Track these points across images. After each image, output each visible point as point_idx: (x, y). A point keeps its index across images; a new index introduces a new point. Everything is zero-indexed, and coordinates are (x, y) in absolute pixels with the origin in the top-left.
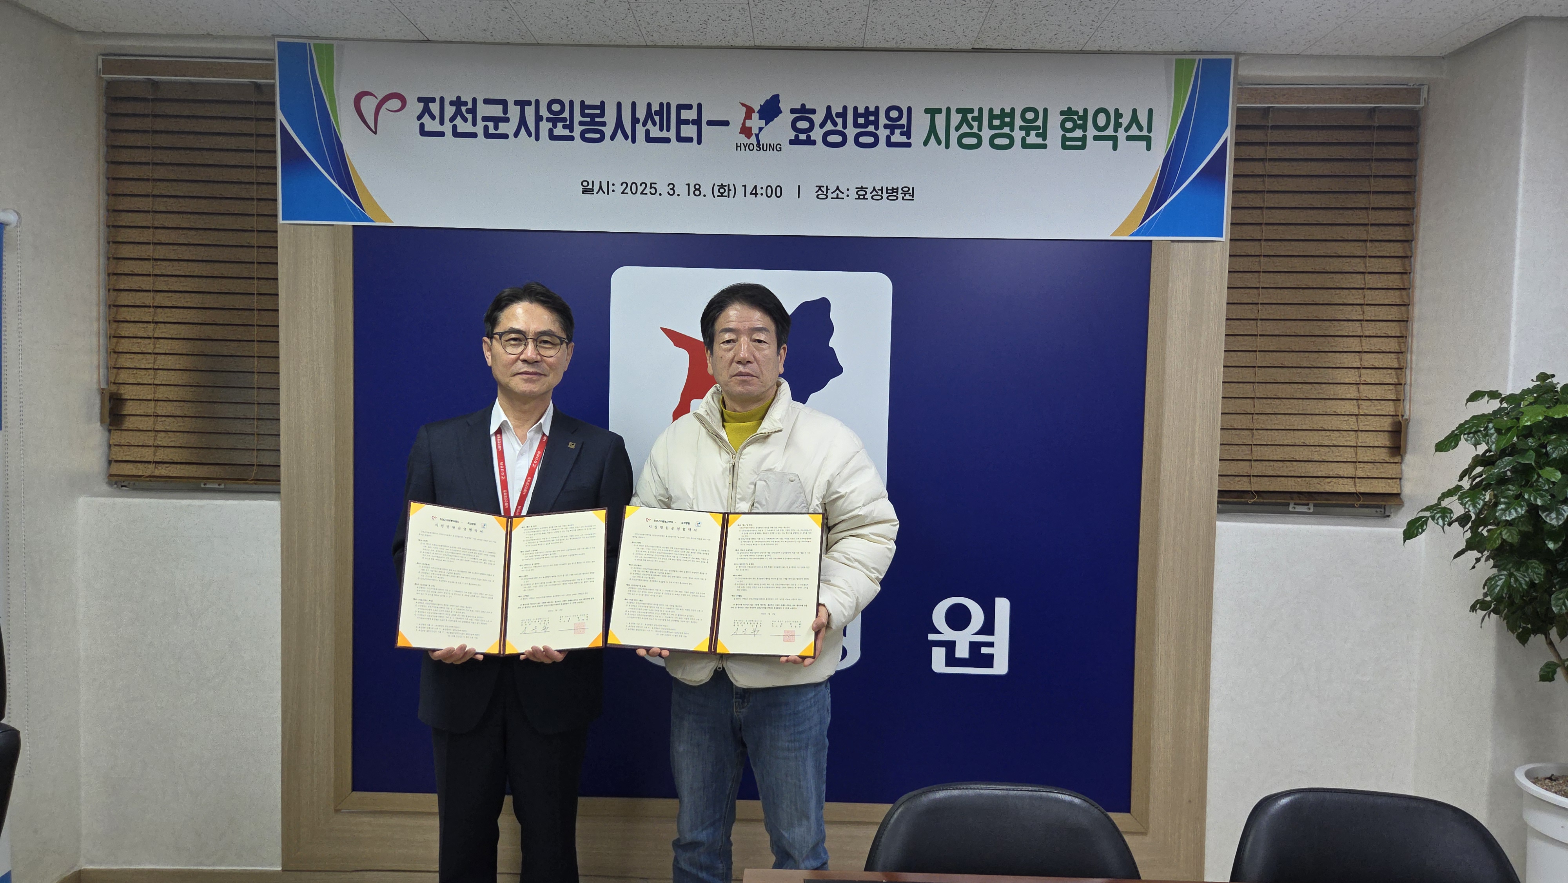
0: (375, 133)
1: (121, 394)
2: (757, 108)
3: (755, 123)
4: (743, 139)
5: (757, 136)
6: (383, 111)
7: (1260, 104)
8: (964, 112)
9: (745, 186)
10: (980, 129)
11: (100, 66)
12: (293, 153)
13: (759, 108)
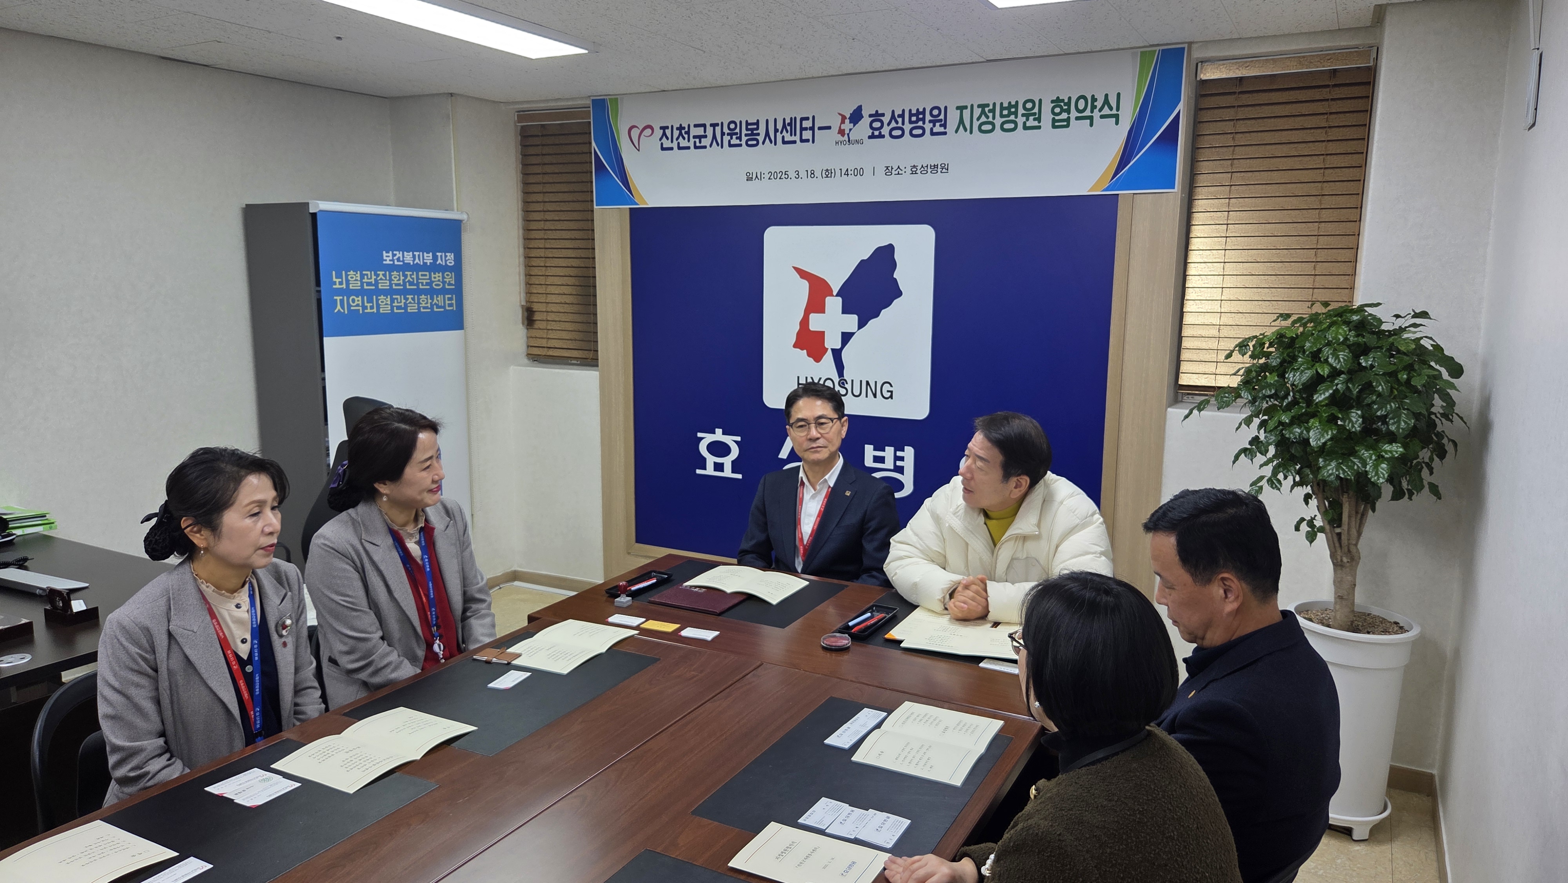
0: (639, 150)
1: (532, 308)
2: (848, 116)
3: (847, 125)
4: (839, 138)
5: (848, 134)
6: (642, 136)
7: (1227, 75)
8: (982, 106)
9: (841, 169)
10: (994, 118)
11: (516, 119)
12: (600, 166)
13: (849, 115)
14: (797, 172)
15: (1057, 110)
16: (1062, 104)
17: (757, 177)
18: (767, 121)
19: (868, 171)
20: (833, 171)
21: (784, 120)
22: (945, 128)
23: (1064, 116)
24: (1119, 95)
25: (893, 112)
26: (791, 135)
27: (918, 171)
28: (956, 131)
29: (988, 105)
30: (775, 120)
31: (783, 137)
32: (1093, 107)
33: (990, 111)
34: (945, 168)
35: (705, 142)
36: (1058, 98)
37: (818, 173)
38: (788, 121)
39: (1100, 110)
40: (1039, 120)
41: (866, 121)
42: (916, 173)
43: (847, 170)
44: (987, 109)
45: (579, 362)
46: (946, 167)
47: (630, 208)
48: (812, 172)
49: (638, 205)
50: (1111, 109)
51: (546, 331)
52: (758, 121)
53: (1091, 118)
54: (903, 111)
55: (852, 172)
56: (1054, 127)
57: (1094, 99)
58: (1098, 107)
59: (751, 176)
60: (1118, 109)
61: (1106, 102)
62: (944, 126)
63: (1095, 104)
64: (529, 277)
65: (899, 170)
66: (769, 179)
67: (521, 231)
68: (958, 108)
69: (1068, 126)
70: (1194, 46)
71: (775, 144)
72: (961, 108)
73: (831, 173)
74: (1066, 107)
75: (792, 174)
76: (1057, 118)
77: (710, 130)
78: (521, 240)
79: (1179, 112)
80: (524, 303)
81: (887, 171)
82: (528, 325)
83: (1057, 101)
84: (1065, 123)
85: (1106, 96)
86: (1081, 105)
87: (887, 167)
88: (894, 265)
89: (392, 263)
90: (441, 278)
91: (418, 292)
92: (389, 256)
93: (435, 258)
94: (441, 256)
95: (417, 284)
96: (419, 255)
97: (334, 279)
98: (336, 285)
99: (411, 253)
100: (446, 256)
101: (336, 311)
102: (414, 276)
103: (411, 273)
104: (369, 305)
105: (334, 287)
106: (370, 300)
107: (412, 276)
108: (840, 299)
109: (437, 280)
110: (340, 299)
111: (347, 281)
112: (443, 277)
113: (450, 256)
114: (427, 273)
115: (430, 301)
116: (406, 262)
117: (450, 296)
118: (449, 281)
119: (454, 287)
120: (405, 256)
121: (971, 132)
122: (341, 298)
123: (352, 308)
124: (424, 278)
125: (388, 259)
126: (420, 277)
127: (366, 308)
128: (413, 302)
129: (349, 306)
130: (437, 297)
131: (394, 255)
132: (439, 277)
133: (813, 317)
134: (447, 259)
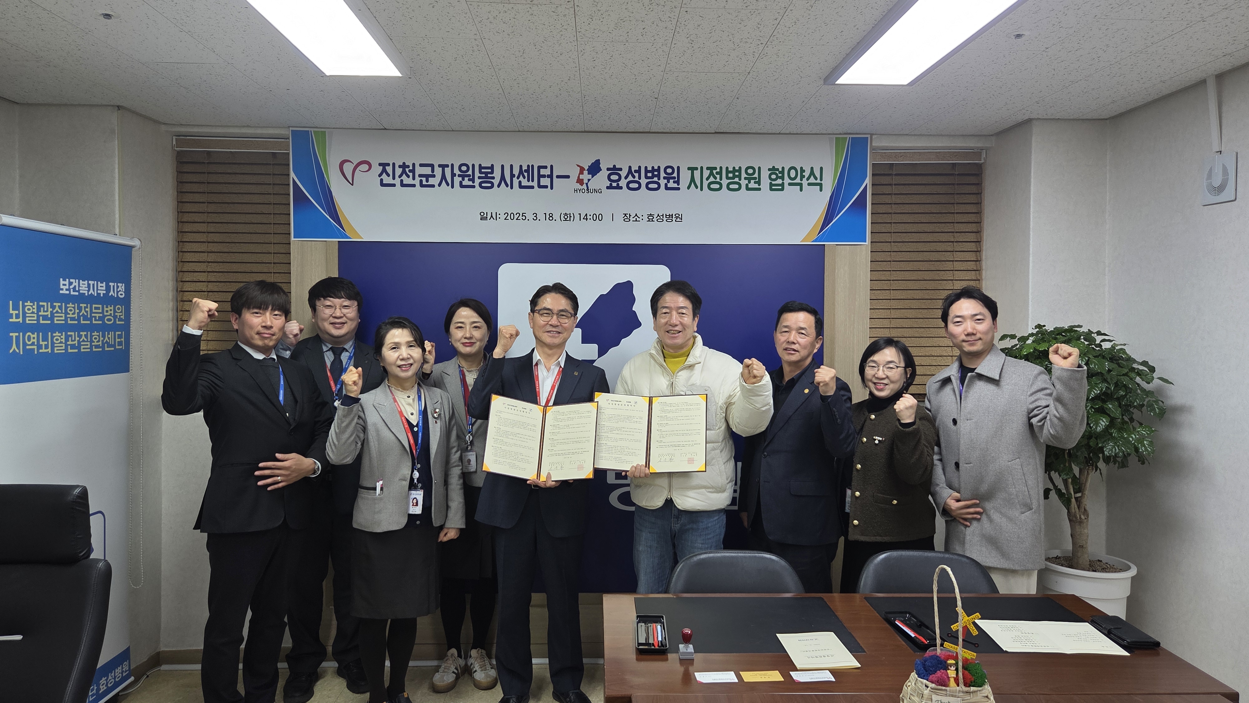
0: (352, 185)
2: (586, 168)
3: (586, 176)
4: (578, 186)
5: (587, 184)
6: (357, 171)
7: (887, 161)
8: (711, 169)
9: (580, 214)
10: (721, 179)
11: (174, 143)
12: (300, 197)
13: (588, 167)
14: (535, 215)
15: (774, 177)
16: (777, 172)
17: (492, 216)
18: (503, 166)
19: (607, 218)
20: (572, 215)
21: (521, 166)
22: (678, 185)
23: (779, 181)
24: (821, 169)
25: (630, 167)
26: (528, 181)
27: (655, 219)
28: (689, 188)
29: (716, 168)
30: (511, 166)
31: (520, 182)
32: (802, 177)
33: (717, 173)
34: (679, 218)
35: (431, 181)
36: (774, 167)
37: (556, 217)
38: (525, 168)
39: (808, 179)
40: (759, 183)
41: (604, 173)
42: (652, 221)
43: (586, 215)
44: (714, 172)
48: (551, 215)
49: (351, 238)
50: (816, 178)
52: (492, 165)
53: (801, 185)
54: (640, 167)
55: (591, 217)
56: (771, 189)
57: (802, 171)
58: (806, 177)
59: (485, 216)
60: (821, 180)
61: (812, 173)
62: (678, 182)
63: (804, 174)
65: (636, 217)
66: (505, 219)
68: (689, 169)
70: (874, 137)
71: (512, 188)
72: (692, 169)
74: (781, 175)
75: (530, 216)
76: (773, 182)
77: (438, 171)
79: (866, 186)
83: (773, 170)
84: (780, 188)
85: (812, 168)
86: (793, 174)
88: (633, 300)
89: (68, 292)
90: (112, 312)
91: (91, 328)
93: (108, 289)
94: (114, 286)
95: (90, 320)
96: (93, 285)
97: (11, 312)
98: (12, 318)
99: (86, 282)
100: (118, 287)
101: (11, 351)
102: (88, 310)
103: (85, 305)
104: (43, 343)
106: (45, 339)
108: (579, 331)
109: (108, 314)
110: (16, 336)
111: (24, 313)
112: (115, 312)
113: (122, 287)
114: (100, 306)
115: (101, 339)
116: (81, 292)
117: (120, 333)
118: (119, 316)
119: (123, 323)
120: (81, 285)
121: (702, 190)
123: (28, 347)
124: (97, 310)
125: (65, 287)
126: (94, 311)
127: (41, 347)
128: (86, 340)
129: (25, 344)
130: (109, 334)
131: (70, 284)
134: (118, 290)
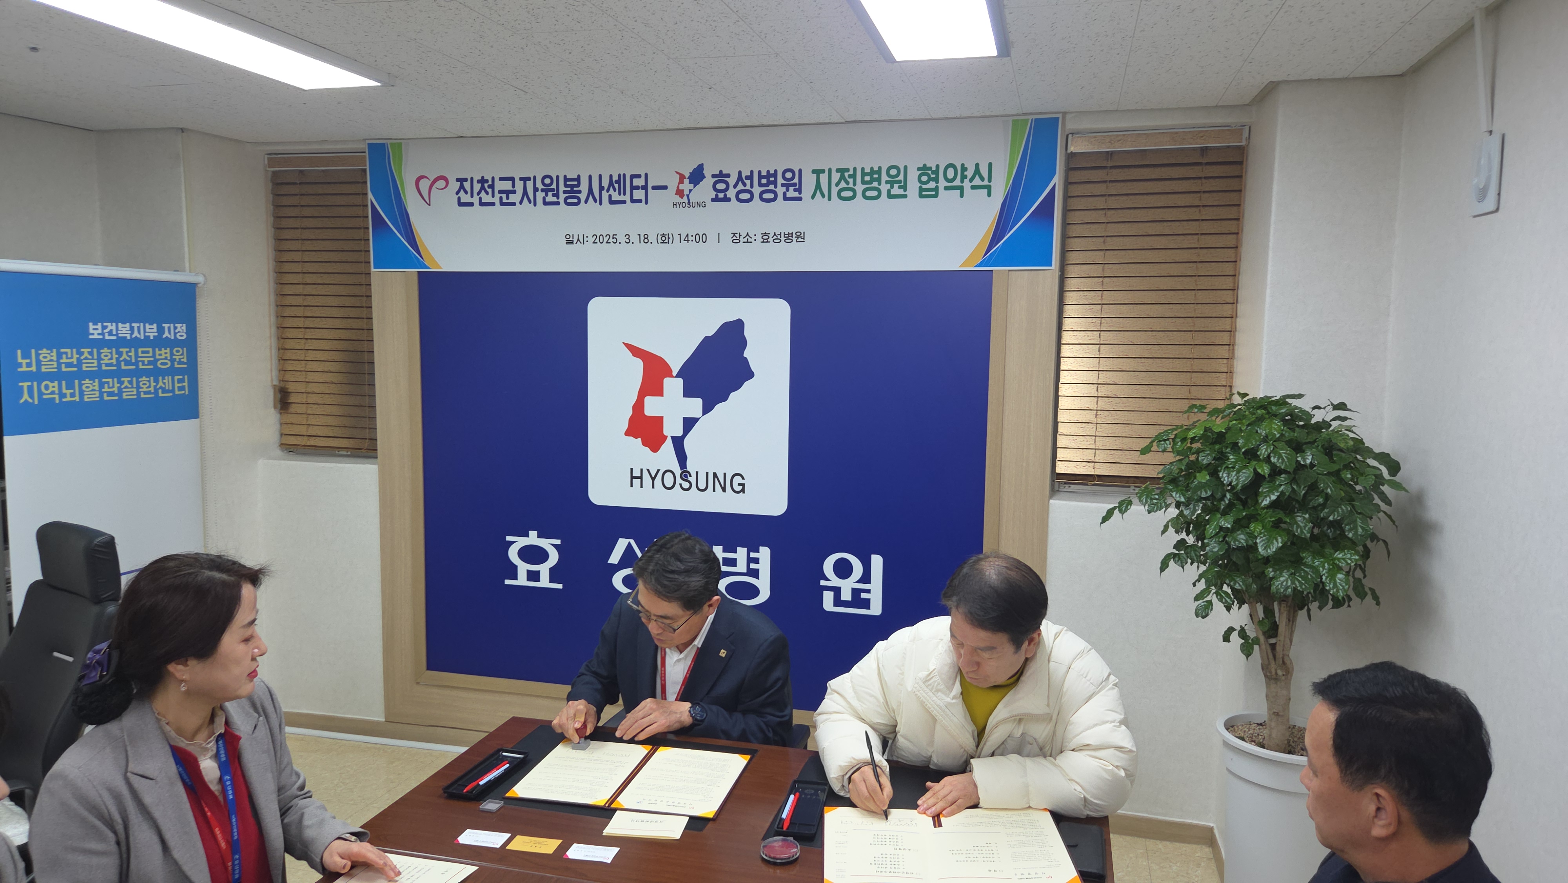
0: (429, 205)
1: (287, 389)
2: (687, 175)
3: (686, 186)
4: (678, 199)
5: (688, 196)
6: (434, 187)
7: (1098, 149)
8: (842, 171)
9: (680, 234)
10: (855, 184)
11: (266, 162)
12: (378, 221)
13: (689, 175)
14: (627, 237)
15: (925, 178)
16: (930, 172)
17: (578, 240)
18: (590, 177)
19: (712, 238)
20: (671, 236)
21: (611, 176)
22: (800, 193)
23: (932, 185)
24: (990, 165)
25: (740, 172)
26: (620, 194)
27: (771, 240)
28: (813, 197)
29: (848, 170)
30: (600, 176)
31: (610, 196)
32: (964, 177)
33: (850, 176)
34: (801, 237)
35: (513, 198)
36: (925, 165)
37: (652, 238)
38: (615, 178)
39: (971, 180)
40: (904, 188)
41: (708, 181)
42: (767, 242)
43: (687, 235)
44: (846, 174)
45: (349, 453)
46: (802, 235)
47: (418, 272)
48: (646, 236)
49: (429, 268)
50: (982, 179)
51: (305, 416)
52: (579, 176)
53: (961, 189)
54: (752, 172)
55: (693, 238)
56: (921, 196)
57: (964, 169)
58: (969, 177)
59: (571, 239)
60: (990, 180)
61: (977, 171)
62: (799, 190)
63: (965, 173)
64: (283, 351)
65: (748, 237)
66: (594, 243)
67: (272, 297)
68: (814, 171)
69: (936, 196)
70: (1068, 116)
71: (601, 204)
72: (818, 172)
73: (669, 238)
74: (934, 176)
75: (621, 238)
76: (924, 186)
77: (519, 186)
78: (273, 307)
79: (1054, 186)
80: (276, 383)
81: (734, 238)
82: (281, 409)
83: (924, 169)
84: (934, 193)
85: (977, 165)
86: (950, 173)
87: (734, 234)
88: (743, 343)
89: (101, 337)
90: (168, 355)
91: (138, 373)
92: (97, 329)
93: (161, 330)
94: (169, 328)
95: (136, 364)
96: (139, 328)
97: (20, 360)
98: (21, 367)
99: (128, 325)
100: (175, 328)
101: (22, 401)
102: (132, 354)
103: (128, 350)
104: (68, 392)
105: (19, 370)
106: (70, 386)
107: (130, 354)
108: (680, 381)
109: (163, 357)
110: (28, 386)
111: (39, 363)
112: (172, 354)
113: (182, 328)
114: (150, 350)
115: (153, 384)
116: (120, 335)
117: (181, 377)
118: (180, 359)
119: (185, 366)
120: (120, 328)
121: (830, 199)
122: (29, 384)
123: (45, 397)
124: (145, 356)
125: (96, 332)
126: (140, 355)
127: (65, 396)
128: (130, 386)
129: (40, 394)
130: (163, 379)
131: (104, 328)
132: (166, 353)
133: (649, 400)
134: (177, 331)
